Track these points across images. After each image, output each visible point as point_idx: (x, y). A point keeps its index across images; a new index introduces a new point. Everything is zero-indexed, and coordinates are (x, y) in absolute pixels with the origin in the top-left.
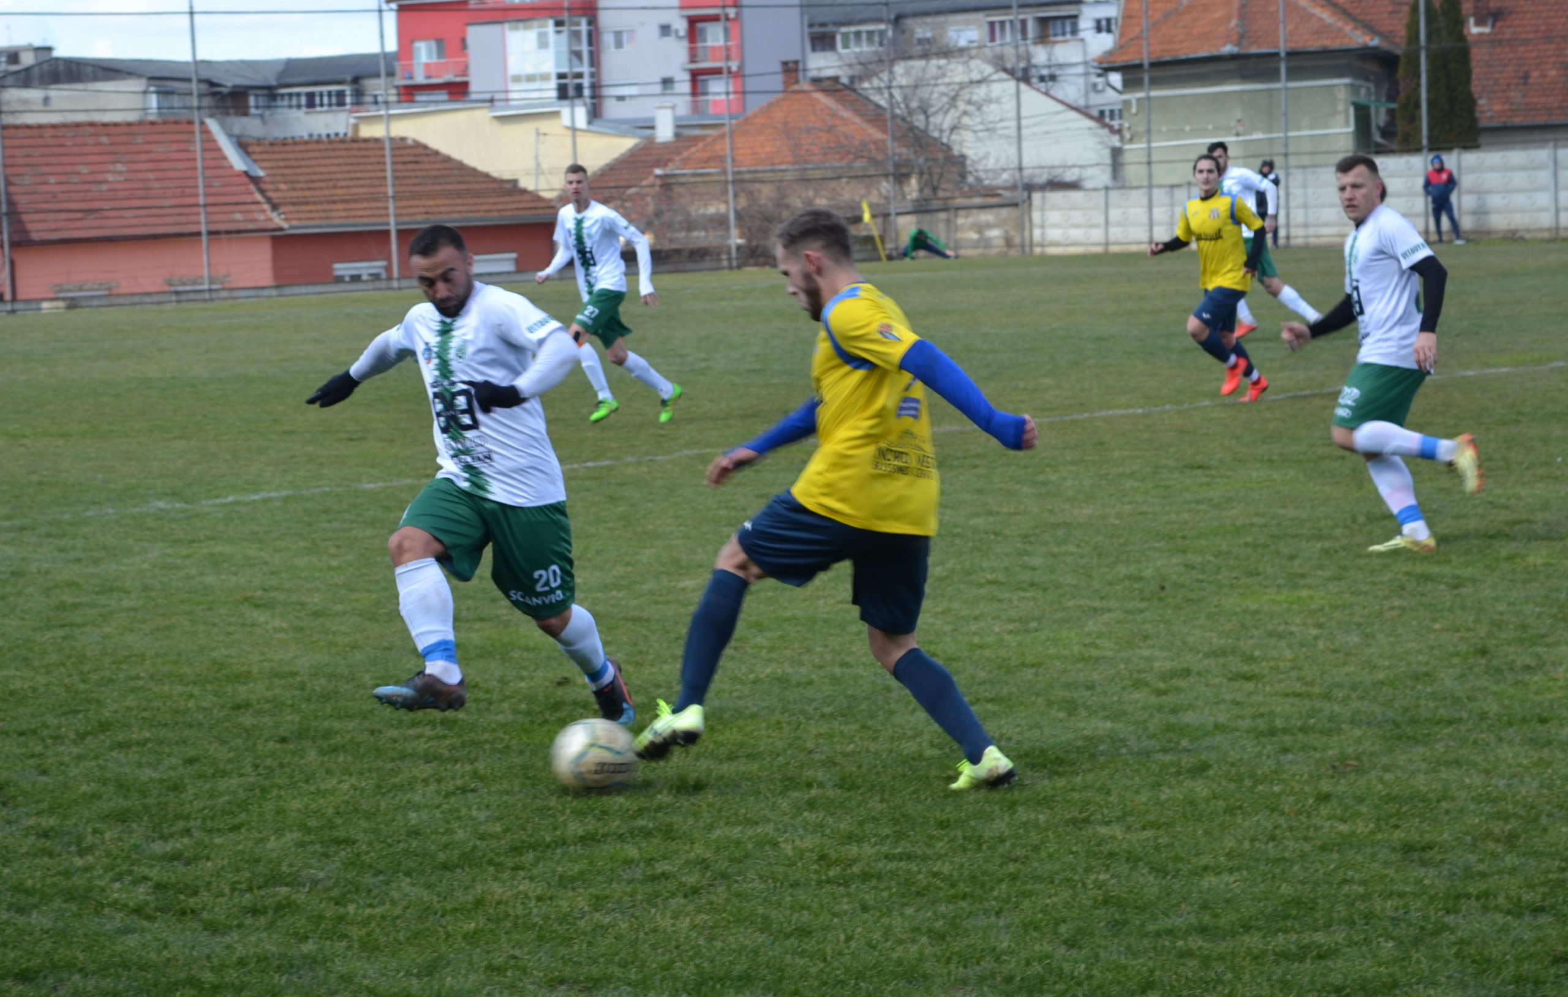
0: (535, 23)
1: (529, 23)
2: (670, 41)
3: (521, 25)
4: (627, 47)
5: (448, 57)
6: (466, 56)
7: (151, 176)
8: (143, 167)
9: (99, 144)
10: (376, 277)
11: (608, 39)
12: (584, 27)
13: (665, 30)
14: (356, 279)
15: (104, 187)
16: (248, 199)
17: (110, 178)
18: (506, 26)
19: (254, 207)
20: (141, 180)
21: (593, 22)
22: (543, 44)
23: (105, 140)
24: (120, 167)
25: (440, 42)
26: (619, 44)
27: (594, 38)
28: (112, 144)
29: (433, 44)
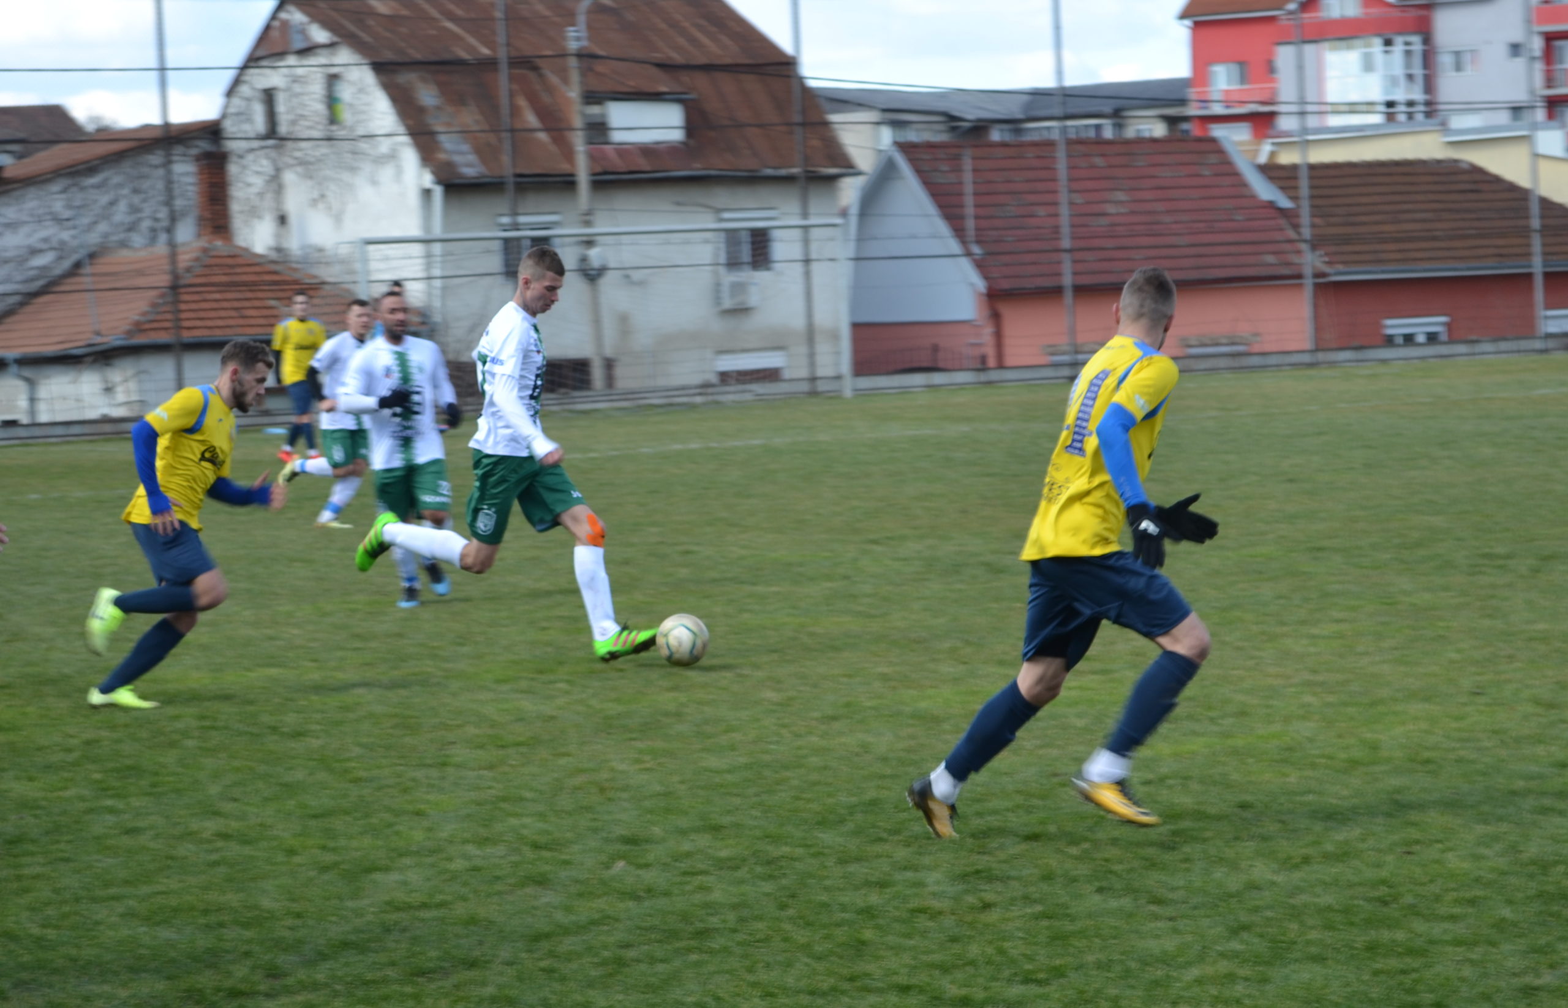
0: (1357, 42)
1: (1350, 42)
2: (1520, 63)
3: (1343, 43)
4: (1469, 72)
5: (1249, 83)
6: (1272, 80)
7: (1159, 207)
8: (1148, 195)
9: (1093, 167)
10: (1432, 338)
11: (1445, 60)
12: (1417, 46)
13: (1515, 49)
14: (1409, 339)
15: (1103, 221)
16: (1278, 236)
17: (1111, 209)
18: (1326, 45)
19: (1287, 247)
20: (1150, 213)
21: (1427, 40)
22: (1368, 66)
23: (1098, 161)
24: (1121, 196)
25: (1241, 63)
26: (1458, 67)
27: (1429, 58)
28: (1110, 167)
29: (1234, 68)
